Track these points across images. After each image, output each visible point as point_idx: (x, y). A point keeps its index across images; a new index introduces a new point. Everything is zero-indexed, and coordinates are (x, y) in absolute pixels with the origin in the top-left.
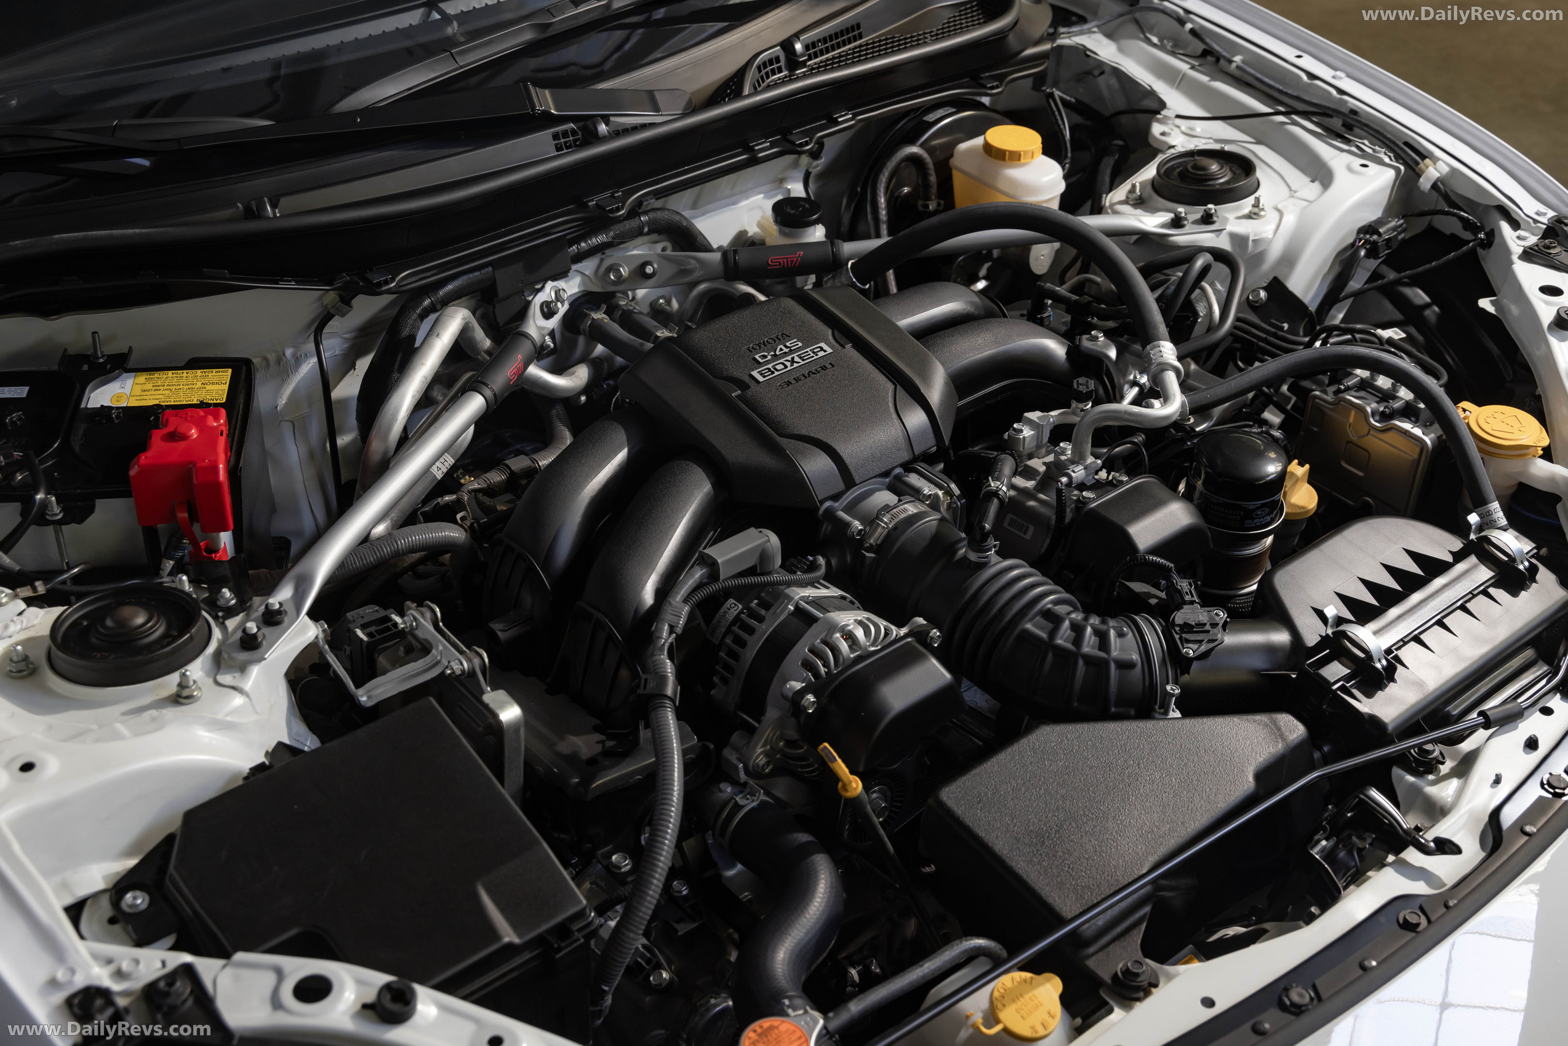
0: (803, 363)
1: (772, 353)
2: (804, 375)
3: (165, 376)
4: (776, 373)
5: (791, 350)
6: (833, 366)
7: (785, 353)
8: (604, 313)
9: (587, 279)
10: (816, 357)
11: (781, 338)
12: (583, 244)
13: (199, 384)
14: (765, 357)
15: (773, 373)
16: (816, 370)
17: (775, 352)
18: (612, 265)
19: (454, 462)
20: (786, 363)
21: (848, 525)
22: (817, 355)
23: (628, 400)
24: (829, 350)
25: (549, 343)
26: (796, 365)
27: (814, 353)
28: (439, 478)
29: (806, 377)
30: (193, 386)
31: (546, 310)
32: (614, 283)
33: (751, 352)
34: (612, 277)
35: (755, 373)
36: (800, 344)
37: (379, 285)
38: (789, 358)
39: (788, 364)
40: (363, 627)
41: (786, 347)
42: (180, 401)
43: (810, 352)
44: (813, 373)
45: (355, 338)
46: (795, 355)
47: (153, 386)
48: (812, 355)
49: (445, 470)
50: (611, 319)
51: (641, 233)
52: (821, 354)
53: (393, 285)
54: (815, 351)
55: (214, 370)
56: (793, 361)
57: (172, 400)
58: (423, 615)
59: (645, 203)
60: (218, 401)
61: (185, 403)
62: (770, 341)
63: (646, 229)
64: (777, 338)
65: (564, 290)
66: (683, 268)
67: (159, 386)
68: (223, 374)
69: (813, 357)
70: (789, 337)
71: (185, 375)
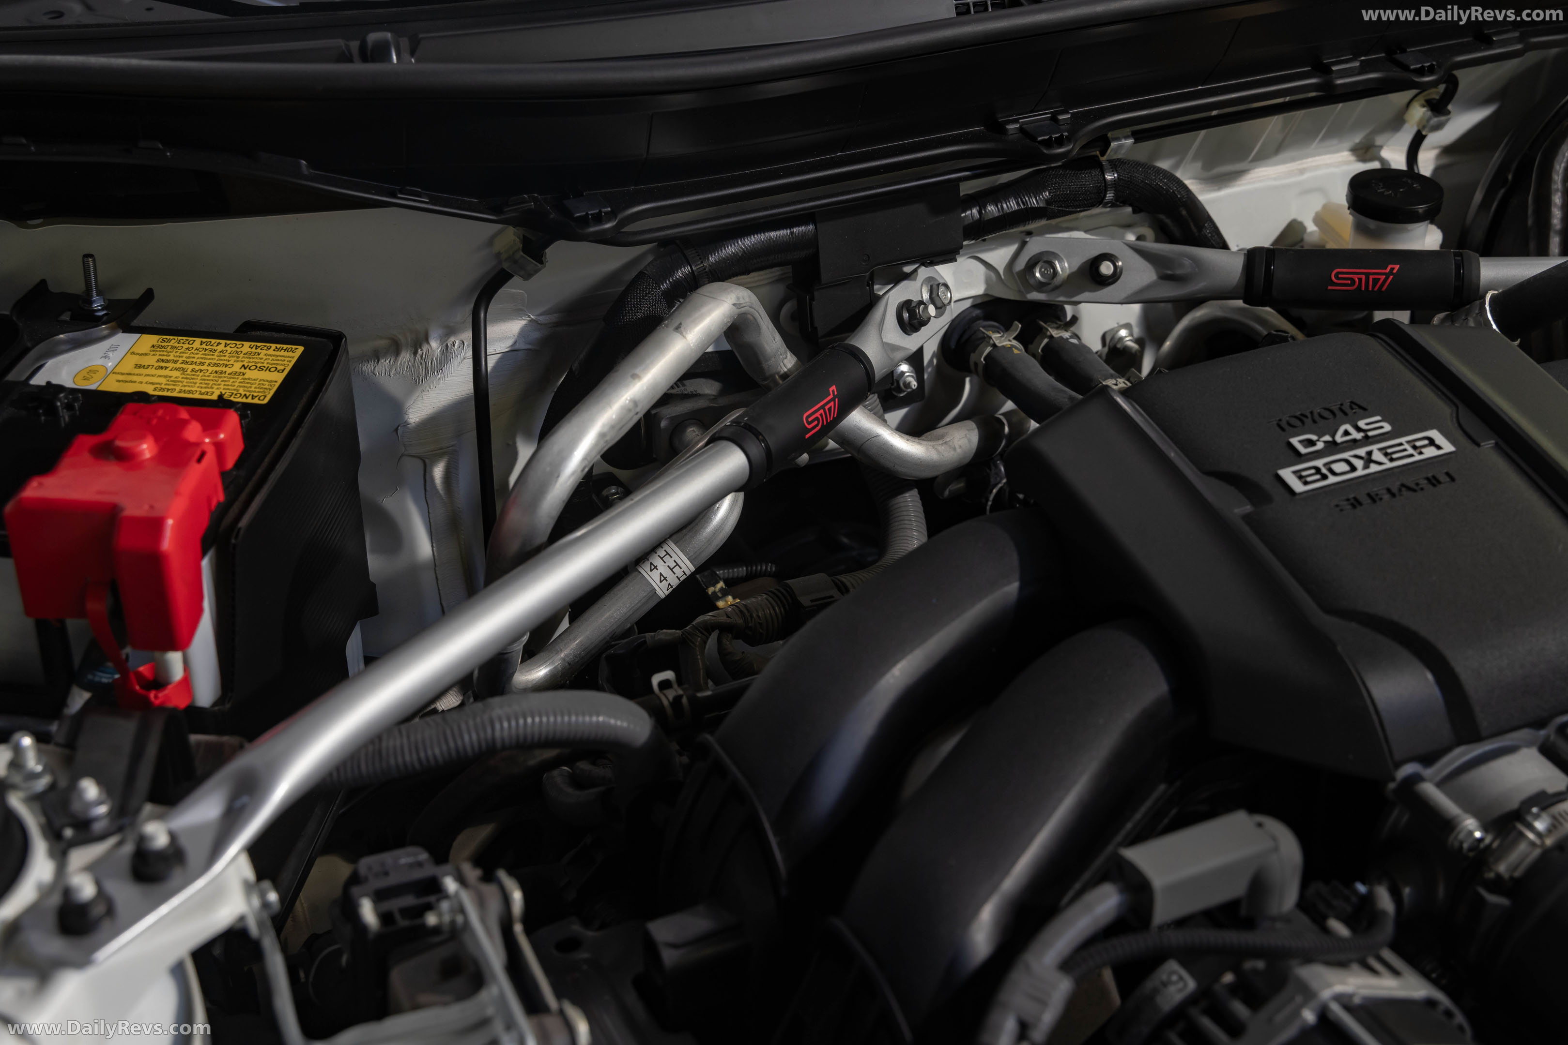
0: (1389, 465)
1: (1327, 438)
2: (1389, 491)
3: (186, 346)
4: (1332, 479)
5: (1367, 437)
6: (1453, 479)
7: (1355, 441)
8: (1015, 338)
9: (993, 275)
10: (1418, 458)
11: (1348, 410)
12: (991, 208)
13: (237, 367)
14: (1311, 443)
15: (1325, 477)
16: (1417, 484)
17: (1333, 436)
18: (1042, 254)
19: (693, 569)
20: (1356, 462)
21: (1448, 825)
22: (1421, 453)
23: (1021, 496)
24: (1448, 447)
25: (910, 379)
26: (1374, 468)
27: (1415, 447)
28: (662, 596)
29: (1393, 495)
30: (224, 369)
31: (906, 315)
32: (1040, 286)
33: (1283, 429)
34: (1038, 275)
35: (1287, 474)
36: (1387, 428)
37: (585, 221)
38: (1362, 452)
39: (1359, 464)
40: (379, 897)
41: (1359, 430)
42: (189, 392)
43: (1407, 446)
44: (1409, 489)
45: (557, 324)
46: (1374, 448)
47: (158, 361)
48: (1411, 451)
49: (675, 583)
50: (1026, 351)
51: (1099, 201)
52: (1430, 452)
53: (608, 226)
54: (1418, 444)
55: (274, 346)
56: (1368, 460)
57: (178, 389)
58: (481, 903)
59: (1114, 144)
60: (256, 401)
61: (197, 396)
62: (1326, 414)
63: (1110, 196)
64: (1341, 410)
65: (946, 286)
66: (1169, 272)
67: (168, 361)
68: (286, 354)
69: (1412, 456)
70: (1365, 412)
71: (221, 347)
